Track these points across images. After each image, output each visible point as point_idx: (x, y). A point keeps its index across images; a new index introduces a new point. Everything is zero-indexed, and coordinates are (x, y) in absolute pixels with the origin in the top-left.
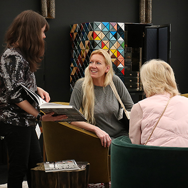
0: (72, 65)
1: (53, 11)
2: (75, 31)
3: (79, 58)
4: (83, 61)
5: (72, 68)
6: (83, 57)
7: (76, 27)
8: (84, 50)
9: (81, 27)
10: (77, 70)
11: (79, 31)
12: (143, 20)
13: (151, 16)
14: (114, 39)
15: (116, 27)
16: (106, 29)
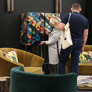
0: (21, 31)
1: (13, 8)
2: (23, 17)
3: (24, 28)
4: (25, 30)
5: (21, 32)
6: (25, 28)
7: (23, 14)
8: (26, 25)
9: (25, 15)
10: (23, 33)
11: (24, 16)
12: (57, 12)
13: (61, 10)
14: (38, 20)
15: (40, 15)
16: (34, 16)
